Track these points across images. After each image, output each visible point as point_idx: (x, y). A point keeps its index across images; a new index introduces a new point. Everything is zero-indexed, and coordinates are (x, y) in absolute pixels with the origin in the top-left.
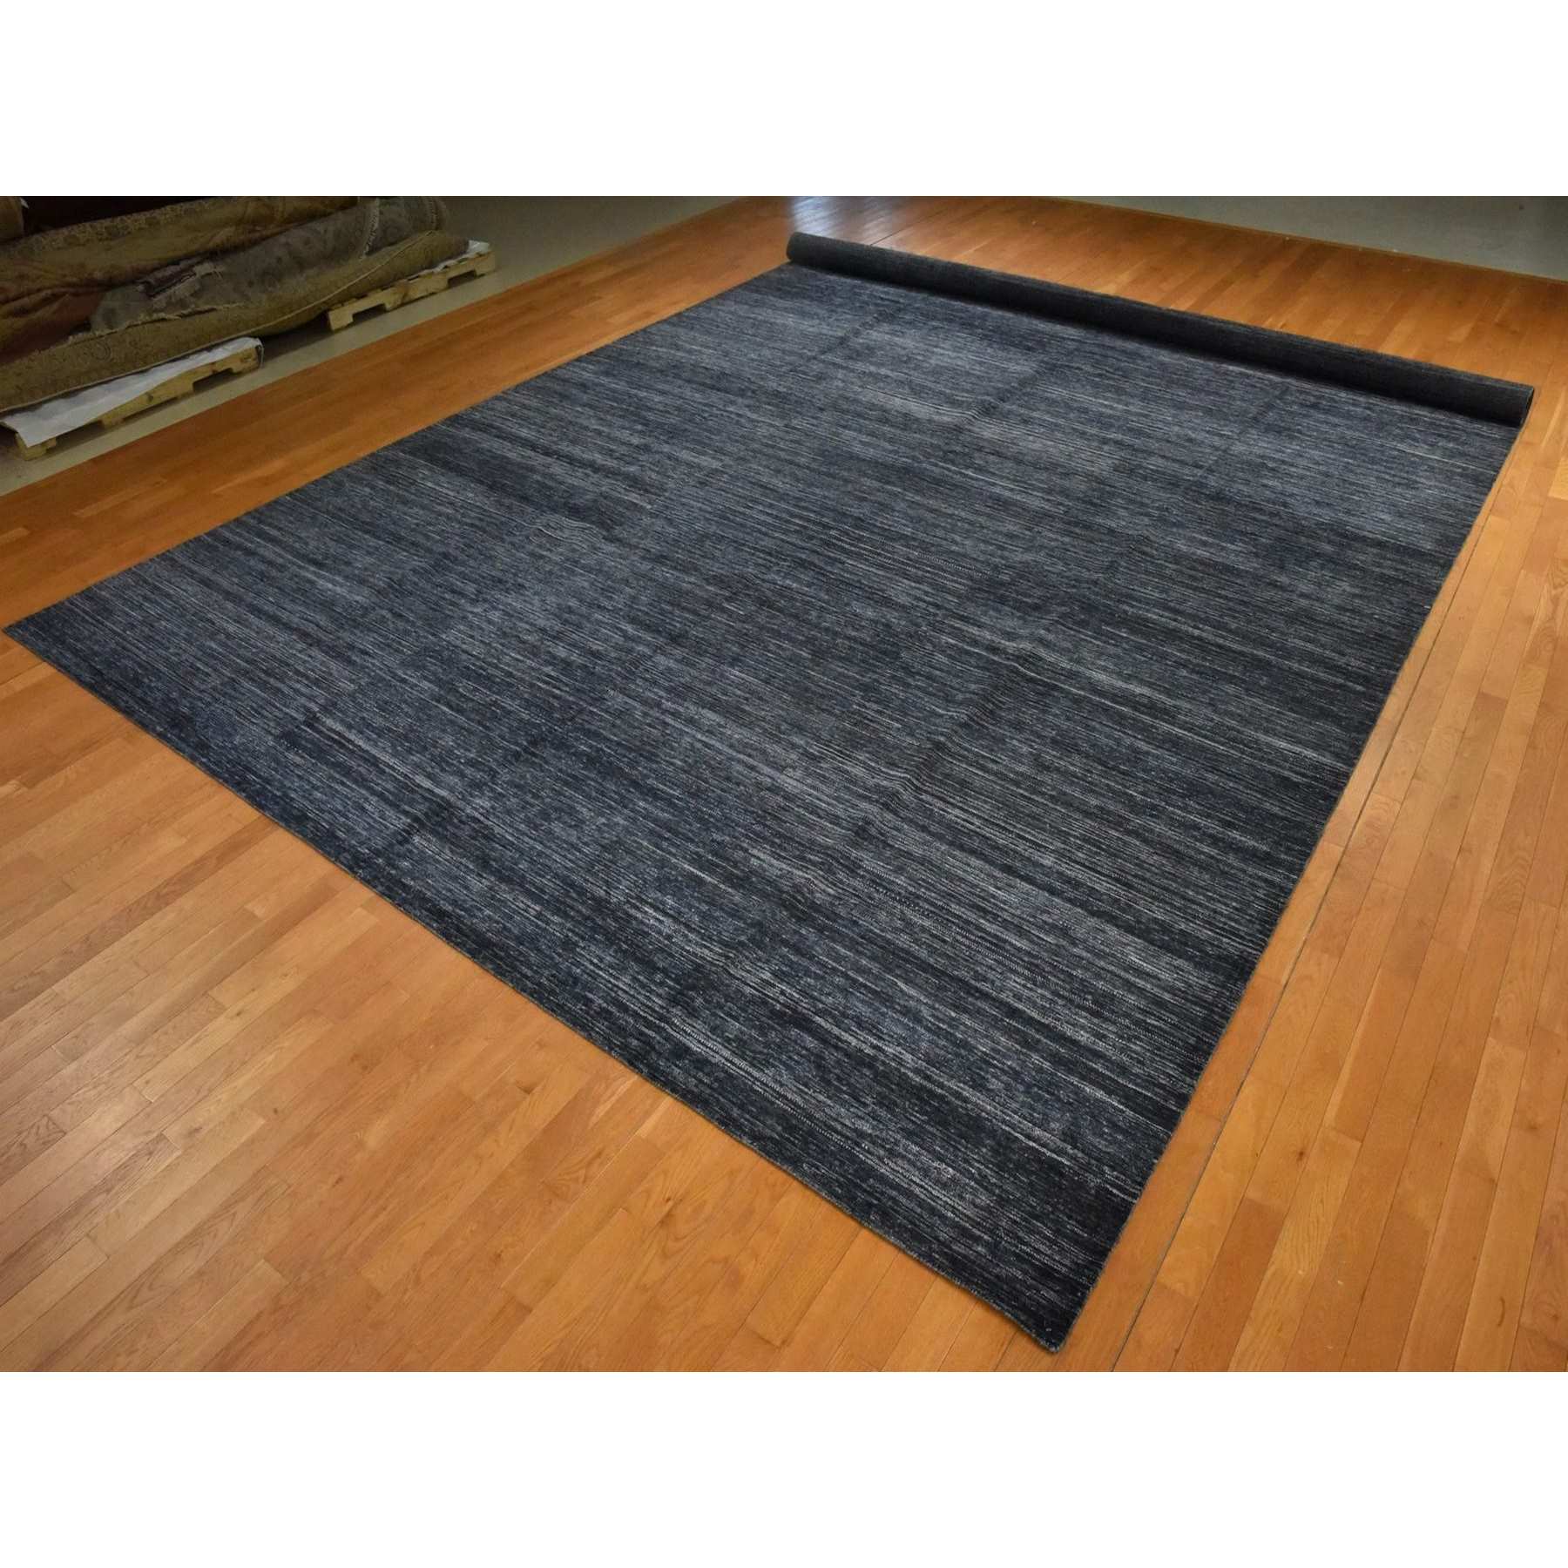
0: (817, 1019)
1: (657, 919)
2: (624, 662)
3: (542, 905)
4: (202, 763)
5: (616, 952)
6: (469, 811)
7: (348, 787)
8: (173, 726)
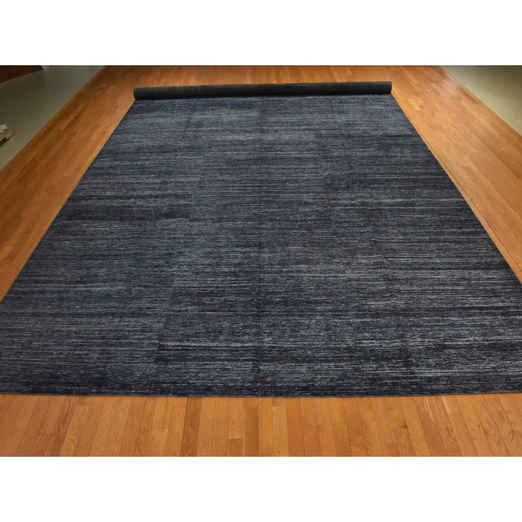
0: (446, 343)
1: (371, 343)
2: (254, 262)
3: (332, 362)
4: (134, 393)
5: (373, 362)
6: (267, 345)
7: (210, 364)
8: (100, 386)
